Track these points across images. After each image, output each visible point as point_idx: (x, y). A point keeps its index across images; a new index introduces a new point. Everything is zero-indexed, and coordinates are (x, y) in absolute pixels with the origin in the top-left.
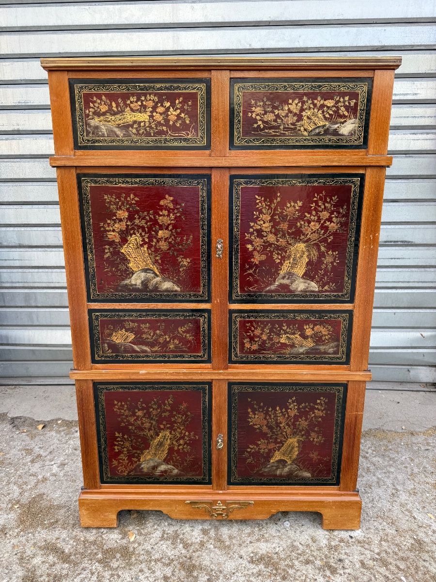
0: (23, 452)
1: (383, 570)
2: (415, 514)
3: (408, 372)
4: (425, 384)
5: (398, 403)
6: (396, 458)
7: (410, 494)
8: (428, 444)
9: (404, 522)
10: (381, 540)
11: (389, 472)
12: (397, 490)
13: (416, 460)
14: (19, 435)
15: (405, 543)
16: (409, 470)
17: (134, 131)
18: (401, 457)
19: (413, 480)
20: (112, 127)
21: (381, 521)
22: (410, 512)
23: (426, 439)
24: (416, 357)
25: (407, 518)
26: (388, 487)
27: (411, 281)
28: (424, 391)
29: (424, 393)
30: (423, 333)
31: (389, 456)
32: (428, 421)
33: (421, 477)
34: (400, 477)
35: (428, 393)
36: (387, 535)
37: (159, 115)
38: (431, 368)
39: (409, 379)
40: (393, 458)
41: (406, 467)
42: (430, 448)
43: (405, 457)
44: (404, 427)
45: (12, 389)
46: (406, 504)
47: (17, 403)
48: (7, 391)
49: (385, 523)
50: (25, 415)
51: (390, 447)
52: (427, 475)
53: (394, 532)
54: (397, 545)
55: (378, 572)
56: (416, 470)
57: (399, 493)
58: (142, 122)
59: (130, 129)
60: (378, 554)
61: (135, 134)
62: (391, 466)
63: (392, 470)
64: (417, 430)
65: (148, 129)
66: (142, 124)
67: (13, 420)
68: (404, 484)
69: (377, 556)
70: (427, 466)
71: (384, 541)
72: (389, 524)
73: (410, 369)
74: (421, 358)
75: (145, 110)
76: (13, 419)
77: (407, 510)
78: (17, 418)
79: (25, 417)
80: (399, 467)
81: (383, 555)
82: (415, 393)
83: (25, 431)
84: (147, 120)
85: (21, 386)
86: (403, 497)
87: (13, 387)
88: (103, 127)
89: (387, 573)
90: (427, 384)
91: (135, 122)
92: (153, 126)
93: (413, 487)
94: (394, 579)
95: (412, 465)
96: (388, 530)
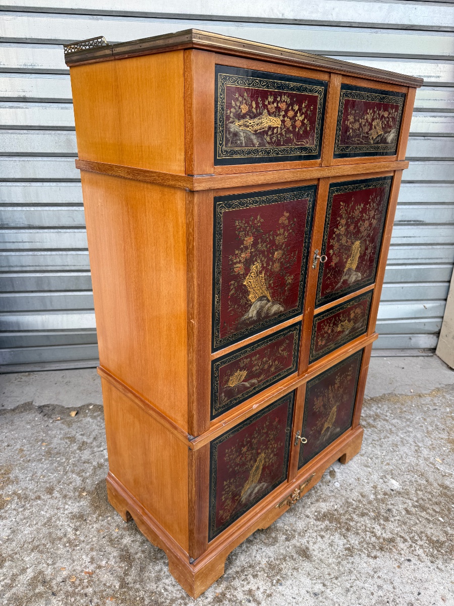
0: (67, 441)
1: (424, 514)
2: (437, 466)
3: (409, 340)
4: (422, 350)
5: (403, 368)
6: (411, 419)
7: (430, 449)
8: (435, 404)
9: (430, 473)
10: (416, 490)
11: (409, 432)
12: (418, 446)
13: (428, 420)
14: (54, 423)
15: (435, 491)
16: (424, 428)
17: (268, 139)
18: (416, 418)
19: (430, 437)
20: (250, 133)
21: (412, 474)
22: (433, 464)
23: (432, 400)
24: (418, 327)
25: (432, 470)
26: (411, 445)
27: (420, 257)
28: (423, 356)
29: (422, 358)
30: (425, 305)
31: (405, 418)
32: (430, 383)
33: (435, 434)
34: (419, 435)
35: (426, 357)
36: (420, 485)
37: (289, 120)
38: (429, 335)
39: (410, 345)
40: (409, 419)
41: (422, 426)
42: (437, 407)
43: (418, 417)
44: (412, 391)
45: (26, 376)
46: (429, 458)
47: (38, 391)
48: (21, 378)
49: (416, 476)
50: (52, 403)
51: (404, 409)
52: (440, 431)
53: (425, 482)
54: (430, 493)
55: (421, 516)
56: (430, 428)
57: (420, 449)
58: (275, 128)
59: (265, 136)
60: (417, 501)
61: (268, 143)
62: (409, 426)
63: (411, 429)
64: (424, 392)
65: (279, 136)
66: (275, 131)
67: (41, 409)
68: (423, 441)
69: (416, 504)
70: (439, 424)
71: (419, 490)
72: (419, 476)
73: (411, 338)
74: (422, 327)
75: (279, 113)
76: (40, 407)
77: (431, 463)
78: (44, 406)
79: (52, 405)
80: (416, 426)
81: (421, 502)
82: (415, 358)
83: (59, 418)
84: (279, 126)
85: (35, 373)
86: (425, 452)
87: (27, 374)
88: (242, 134)
89: (427, 516)
90: (424, 350)
91: (270, 128)
92: (284, 133)
93: (430, 443)
94: (433, 520)
95: (426, 423)
96: (420, 481)
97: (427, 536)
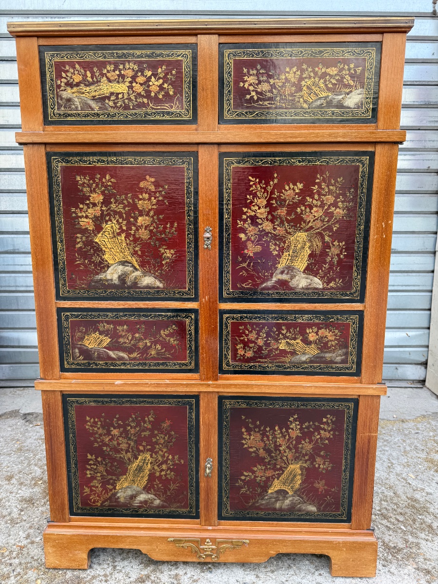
0: (40, 441)
1: (385, 522)
2: (409, 481)
3: (396, 370)
4: (412, 382)
5: (389, 397)
6: (390, 440)
7: (404, 466)
8: (418, 429)
9: (400, 487)
10: (381, 500)
11: (384, 450)
12: (392, 464)
13: (408, 441)
14: (33, 428)
15: (402, 502)
16: (402, 448)
18: (394, 439)
19: (406, 456)
21: (380, 486)
22: (405, 480)
23: (415, 425)
24: (403, 356)
25: (403, 484)
26: (384, 461)
27: (396, 284)
28: (412, 388)
29: (411, 389)
30: (408, 333)
31: (383, 439)
32: (416, 410)
33: (414, 454)
34: (394, 454)
35: (414, 389)
36: (386, 496)
38: (416, 366)
39: (397, 376)
40: (387, 440)
41: (400, 446)
42: (419, 431)
43: (398, 438)
44: (395, 416)
45: (21, 390)
46: (402, 474)
47: (28, 402)
48: (16, 392)
49: (383, 488)
50: (37, 412)
51: (384, 432)
52: (418, 451)
53: (392, 494)
54: (396, 504)
55: (380, 523)
56: (408, 448)
57: (394, 466)
60: (379, 511)
62: (385, 446)
63: (387, 449)
64: (407, 418)
67: (25, 416)
68: (398, 459)
69: (378, 512)
70: (418, 445)
71: (384, 501)
72: (387, 488)
73: (398, 368)
74: (407, 356)
76: (25, 415)
77: (402, 478)
78: (29, 414)
80: (393, 446)
81: (384, 511)
82: (403, 389)
83: (39, 424)
85: (30, 388)
86: (398, 469)
87: (22, 389)
89: (388, 524)
90: (413, 381)
93: (406, 460)
94: (394, 528)
95: (405, 444)
96: (386, 493)
97: (384, 542)
